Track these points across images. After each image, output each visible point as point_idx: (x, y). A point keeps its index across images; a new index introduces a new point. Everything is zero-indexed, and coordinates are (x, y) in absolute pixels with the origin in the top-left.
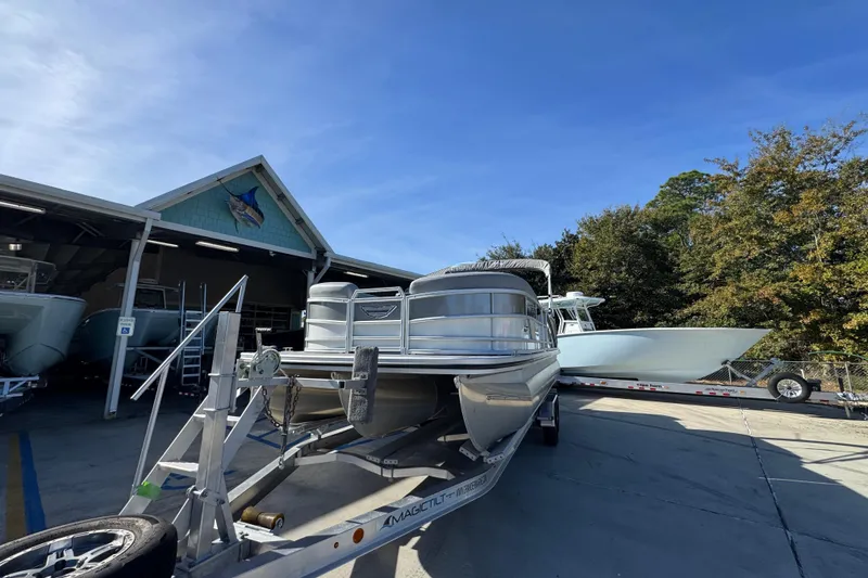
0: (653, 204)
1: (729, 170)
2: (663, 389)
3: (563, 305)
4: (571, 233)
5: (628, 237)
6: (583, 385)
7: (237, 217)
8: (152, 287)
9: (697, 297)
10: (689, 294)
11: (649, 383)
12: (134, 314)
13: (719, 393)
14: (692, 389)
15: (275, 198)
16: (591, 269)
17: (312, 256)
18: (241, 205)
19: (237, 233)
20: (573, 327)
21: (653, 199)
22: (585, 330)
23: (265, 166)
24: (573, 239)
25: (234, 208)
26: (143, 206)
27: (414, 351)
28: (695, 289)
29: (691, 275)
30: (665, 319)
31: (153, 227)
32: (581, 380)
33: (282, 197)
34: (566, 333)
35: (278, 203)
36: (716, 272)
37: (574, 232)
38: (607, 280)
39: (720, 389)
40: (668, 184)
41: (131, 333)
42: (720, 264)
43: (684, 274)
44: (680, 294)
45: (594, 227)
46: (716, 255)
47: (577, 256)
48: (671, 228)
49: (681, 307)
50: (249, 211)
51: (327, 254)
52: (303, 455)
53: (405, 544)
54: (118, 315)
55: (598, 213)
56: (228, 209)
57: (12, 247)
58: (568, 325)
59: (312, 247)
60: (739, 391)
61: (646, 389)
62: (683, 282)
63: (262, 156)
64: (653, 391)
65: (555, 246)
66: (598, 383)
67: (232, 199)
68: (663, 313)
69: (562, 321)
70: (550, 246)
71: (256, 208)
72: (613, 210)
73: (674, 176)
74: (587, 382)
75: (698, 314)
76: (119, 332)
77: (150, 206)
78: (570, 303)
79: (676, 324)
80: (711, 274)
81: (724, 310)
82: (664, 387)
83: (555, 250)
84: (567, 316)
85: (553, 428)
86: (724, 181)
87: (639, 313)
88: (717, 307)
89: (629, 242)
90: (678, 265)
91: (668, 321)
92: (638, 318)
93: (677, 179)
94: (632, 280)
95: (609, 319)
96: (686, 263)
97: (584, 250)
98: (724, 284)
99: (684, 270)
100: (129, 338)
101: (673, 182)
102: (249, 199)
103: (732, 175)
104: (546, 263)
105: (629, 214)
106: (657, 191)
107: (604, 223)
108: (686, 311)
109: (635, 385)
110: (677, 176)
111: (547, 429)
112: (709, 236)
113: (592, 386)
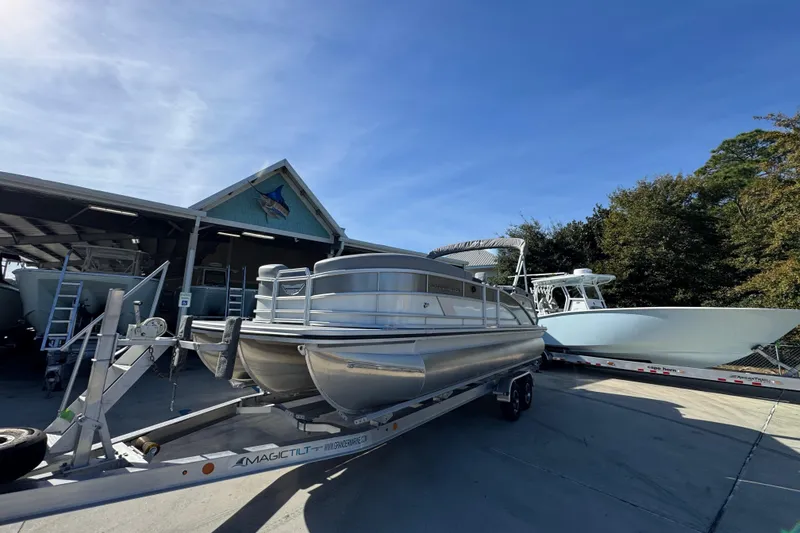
0: (703, 171)
1: (787, 126)
2: (678, 373)
3: (569, 282)
4: (604, 207)
5: (666, 210)
6: (588, 365)
7: (267, 211)
8: (217, 269)
9: (752, 272)
10: (744, 269)
11: (661, 366)
12: (191, 291)
13: (746, 382)
14: (713, 376)
15: (299, 195)
16: (624, 244)
17: (331, 241)
18: (268, 201)
19: (267, 223)
20: (580, 305)
21: (703, 166)
22: (593, 308)
23: (288, 168)
24: (605, 213)
25: (264, 204)
26: (193, 207)
27: (312, 323)
28: (752, 263)
29: (746, 248)
30: (714, 297)
31: (201, 222)
32: (587, 359)
33: (303, 192)
34: (572, 311)
35: (301, 197)
36: (776, 243)
37: (606, 206)
38: (642, 256)
39: (749, 376)
40: (721, 148)
41: (188, 306)
42: (779, 235)
43: (737, 247)
44: (733, 269)
45: (625, 200)
46: (775, 225)
47: (608, 233)
48: (723, 197)
49: (732, 285)
50: (276, 206)
51: (341, 239)
52: (244, 406)
53: (304, 488)
54: (180, 290)
55: (632, 186)
56: (260, 206)
57: (134, 241)
58: (574, 303)
59: (330, 233)
60: (773, 381)
61: (658, 372)
62: (737, 256)
63: (285, 160)
64: (666, 375)
65: (586, 222)
66: (604, 363)
67: (263, 198)
68: (711, 291)
69: (568, 298)
70: (580, 223)
71: (282, 203)
72: (650, 180)
73: (728, 138)
74: (593, 361)
75: (756, 292)
76: (180, 305)
77: (200, 207)
78: (577, 280)
79: (727, 303)
80: (768, 245)
81: (784, 287)
82: (678, 372)
83: (586, 226)
84: (575, 293)
85: (506, 403)
86: (779, 140)
87: (680, 291)
88: (776, 284)
89: (667, 214)
90: (729, 237)
91: (718, 300)
92: (679, 296)
93: (733, 141)
94: (672, 255)
95: (644, 298)
96: (737, 234)
97: (615, 225)
98: (785, 258)
99: (736, 242)
100: (188, 309)
101: (728, 146)
102: (276, 196)
103: (792, 131)
104: (522, 241)
105: (669, 185)
106: (709, 156)
107: (637, 197)
108: (737, 289)
109: (646, 368)
110: (733, 137)
111: (504, 404)
112: (765, 203)
113: (598, 367)
